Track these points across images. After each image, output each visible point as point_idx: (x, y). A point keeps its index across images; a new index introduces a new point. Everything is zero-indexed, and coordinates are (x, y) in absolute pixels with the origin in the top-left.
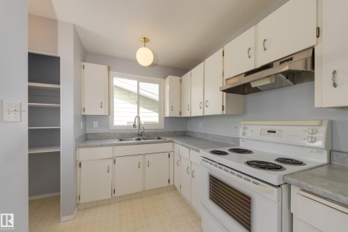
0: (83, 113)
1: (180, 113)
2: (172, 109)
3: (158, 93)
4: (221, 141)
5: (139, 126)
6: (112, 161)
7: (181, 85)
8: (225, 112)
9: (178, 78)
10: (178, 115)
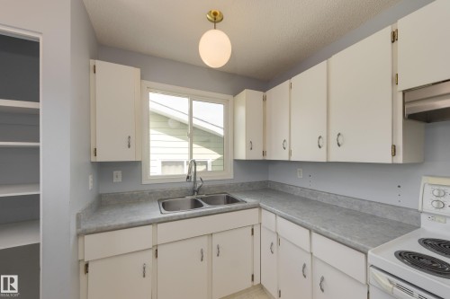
0: (93, 159)
1: (264, 153)
2: (251, 146)
3: (222, 125)
4: (356, 208)
5: (195, 178)
6: (151, 254)
7: (264, 106)
8: (399, 159)
9: (260, 94)
10: (260, 158)
